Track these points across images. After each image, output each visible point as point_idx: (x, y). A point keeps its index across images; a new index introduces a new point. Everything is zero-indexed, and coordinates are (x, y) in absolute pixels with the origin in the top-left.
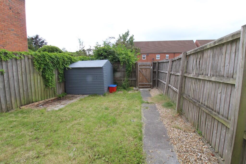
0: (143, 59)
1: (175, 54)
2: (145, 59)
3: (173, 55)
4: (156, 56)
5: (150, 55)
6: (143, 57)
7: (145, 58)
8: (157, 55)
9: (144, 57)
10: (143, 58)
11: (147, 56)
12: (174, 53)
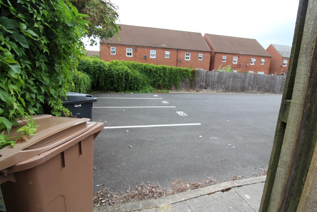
0: (127, 56)
1: (179, 52)
2: (132, 56)
3: (175, 52)
4: (150, 53)
5: (139, 50)
6: (127, 52)
7: (130, 54)
8: (151, 50)
9: (129, 52)
10: (128, 54)
11: (135, 51)
12: (178, 50)
